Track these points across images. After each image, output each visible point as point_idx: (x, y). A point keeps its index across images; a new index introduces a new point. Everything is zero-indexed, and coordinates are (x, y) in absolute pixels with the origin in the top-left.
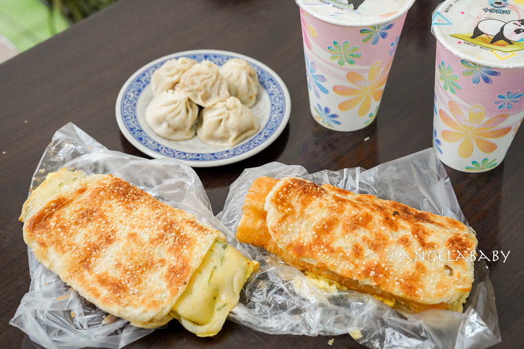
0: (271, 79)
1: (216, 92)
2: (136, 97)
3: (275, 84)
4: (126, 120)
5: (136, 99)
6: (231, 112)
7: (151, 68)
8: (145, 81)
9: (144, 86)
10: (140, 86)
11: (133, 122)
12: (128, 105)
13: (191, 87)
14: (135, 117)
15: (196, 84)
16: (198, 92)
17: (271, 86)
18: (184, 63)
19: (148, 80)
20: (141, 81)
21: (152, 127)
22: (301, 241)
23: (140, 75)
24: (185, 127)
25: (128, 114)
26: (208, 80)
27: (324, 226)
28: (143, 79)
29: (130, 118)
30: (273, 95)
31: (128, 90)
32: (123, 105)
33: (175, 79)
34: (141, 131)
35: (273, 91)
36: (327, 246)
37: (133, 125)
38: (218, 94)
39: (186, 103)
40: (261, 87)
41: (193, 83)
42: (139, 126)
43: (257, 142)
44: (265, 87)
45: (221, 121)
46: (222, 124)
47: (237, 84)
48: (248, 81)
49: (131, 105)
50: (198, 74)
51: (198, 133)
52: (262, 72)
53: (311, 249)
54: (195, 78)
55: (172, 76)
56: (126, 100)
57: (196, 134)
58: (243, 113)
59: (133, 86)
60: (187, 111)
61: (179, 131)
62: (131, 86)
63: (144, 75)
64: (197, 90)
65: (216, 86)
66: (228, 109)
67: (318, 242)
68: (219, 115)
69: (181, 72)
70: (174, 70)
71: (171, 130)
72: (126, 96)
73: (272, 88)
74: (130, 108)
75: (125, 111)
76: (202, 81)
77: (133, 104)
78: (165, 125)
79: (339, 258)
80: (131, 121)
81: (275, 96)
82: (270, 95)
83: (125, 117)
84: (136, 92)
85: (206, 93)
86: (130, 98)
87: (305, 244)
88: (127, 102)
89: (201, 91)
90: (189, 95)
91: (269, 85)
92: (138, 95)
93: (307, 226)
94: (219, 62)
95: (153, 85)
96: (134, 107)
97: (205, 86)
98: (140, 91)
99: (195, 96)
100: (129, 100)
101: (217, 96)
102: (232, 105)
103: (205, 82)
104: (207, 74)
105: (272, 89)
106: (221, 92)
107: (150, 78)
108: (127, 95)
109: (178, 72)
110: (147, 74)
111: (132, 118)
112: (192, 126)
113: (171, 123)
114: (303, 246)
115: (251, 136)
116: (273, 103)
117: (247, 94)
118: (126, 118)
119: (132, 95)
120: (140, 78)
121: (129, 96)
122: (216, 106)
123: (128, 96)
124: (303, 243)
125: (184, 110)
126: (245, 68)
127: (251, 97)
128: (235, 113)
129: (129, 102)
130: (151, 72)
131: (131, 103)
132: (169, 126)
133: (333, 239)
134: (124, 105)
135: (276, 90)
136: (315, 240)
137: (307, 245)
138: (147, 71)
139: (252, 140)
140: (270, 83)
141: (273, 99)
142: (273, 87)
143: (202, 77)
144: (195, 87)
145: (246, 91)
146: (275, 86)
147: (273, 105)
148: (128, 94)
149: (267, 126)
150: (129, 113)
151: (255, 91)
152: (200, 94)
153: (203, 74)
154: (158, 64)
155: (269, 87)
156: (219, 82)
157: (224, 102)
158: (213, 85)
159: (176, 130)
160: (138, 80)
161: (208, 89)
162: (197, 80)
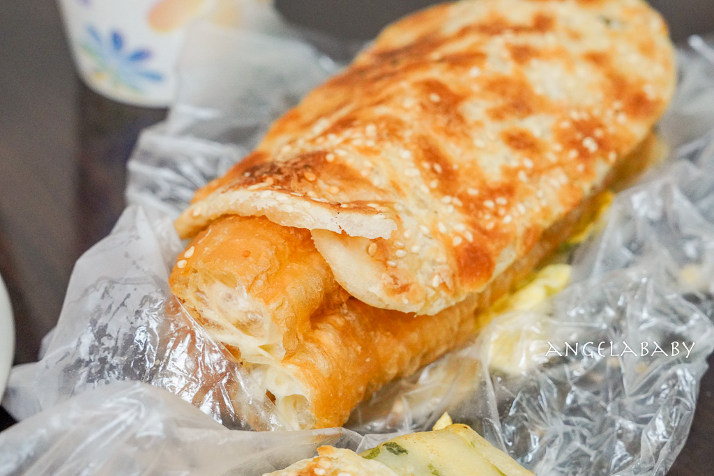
22: (457, 241)
27: (433, 170)
36: (492, 193)
53: (485, 232)
67: (471, 206)
79: (531, 187)
87: (470, 238)
93: (421, 203)
114: (470, 244)
124: (465, 240)
133: (474, 171)
136: (466, 209)
137: (474, 235)
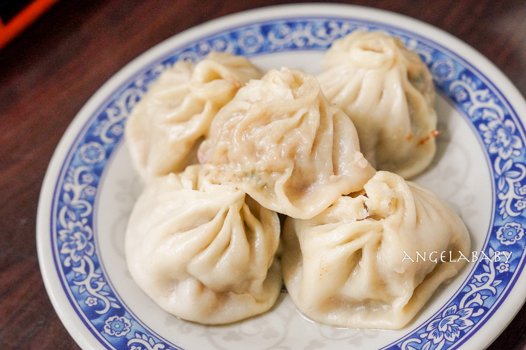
0: (468, 73)
1: (329, 164)
2: (90, 192)
3: (483, 87)
4: (71, 284)
5: (92, 202)
6: (385, 224)
7: (119, 90)
8: (109, 135)
9: (108, 154)
10: (98, 155)
11: (94, 286)
12: (71, 225)
13: (249, 164)
14: (97, 265)
15: (262, 151)
16: (274, 175)
17: (473, 96)
18: (214, 76)
19: (116, 130)
20: (98, 139)
21: (151, 293)
23: (90, 119)
24: (249, 280)
25: (76, 259)
26: (298, 132)
28: (102, 132)
29: (81, 270)
30: (486, 122)
31: (65, 175)
32: (55, 229)
33: (193, 128)
34: (121, 311)
35: (481, 110)
37: (93, 297)
38: (335, 171)
39: (242, 212)
40: (444, 103)
41: (253, 151)
42: (112, 295)
43: (478, 300)
44: (453, 99)
45: (358, 254)
46: (365, 262)
47: (378, 114)
48: (408, 98)
49: (79, 224)
50: (265, 118)
51: (292, 286)
52: (436, 53)
54: (257, 132)
55: (184, 119)
56: (64, 210)
57: (284, 289)
58: (423, 216)
59: (77, 161)
60: (249, 231)
61: (233, 296)
62: (70, 159)
63: (103, 117)
64: (269, 171)
65: (325, 146)
66: (375, 216)
68: (350, 240)
69: (208, 107)
70: (187, 102)
71: (209, 297)
72: (61, 199)
73: (478, 101)
74: (78, 235)
75: (65, 251)
76: (280, 141)
77: (85, 221)
78: (187, 289)
80: (87, 282)
81: (492, 125)
82: (477, 123)
83: (67, 270)
84: (88, 178)
85: (297, 171)
86: (75, 202)
88: (66, 216)
89: (282, 172)
90: (247, 187)
91: (466, 91)
92: (95, 185)
94: (306, 40)
95: (132, 146)
96: (87, 228)
97: (292, 155)
98: (98, 171)
99: (265, 188)
100: (70, 208)
101: (333, 177)
102: (385, 204)
103: (289, 141)
104: (292, 114)
105: (478, 105)
106: (342, 165)
107: (121, 123)
108: (63, 191)
109: (199, 106)
110: (111, 112)
111: (87, 269)
112: (270, 271)
113: (205, 279)
115: (453, 279)
116: (493, 150)
117: (410, 138)
118: (71, 276)
119: (78, 189)
120: (92, 129)
121: (72, 194)
122: (337, 211)
123: (66, 197)
125: (238, 234)
126: (395, 61)
127: (422, 142)
128: (398, 226)
129: (73, 216)
130: (121, 103)
131: (80, 219)
132: (202, 287)
134: (60, 228)
135: (491, 104)
138: (110, 103)
139: (462, 295)
140: (466, 83)
141: (488, 135)
142: (479, 98)
143: (276, 126)
144: (262, 163)
145: (408, 130)
146: (484, 94)
147: (493, 157)
148: (67, 187)
149: (493, 235)
150: (77, 253)
151: (431, 121)
152: (281, 182)
153: (279, 117)
154: (136, 75)
155: (468, 99)
156: (330, 131)
157: (361, 197)
158: (315, 144)
159: (223, 294)
160: (90, 139)
161: (303, 162)
162: (264, 137)
